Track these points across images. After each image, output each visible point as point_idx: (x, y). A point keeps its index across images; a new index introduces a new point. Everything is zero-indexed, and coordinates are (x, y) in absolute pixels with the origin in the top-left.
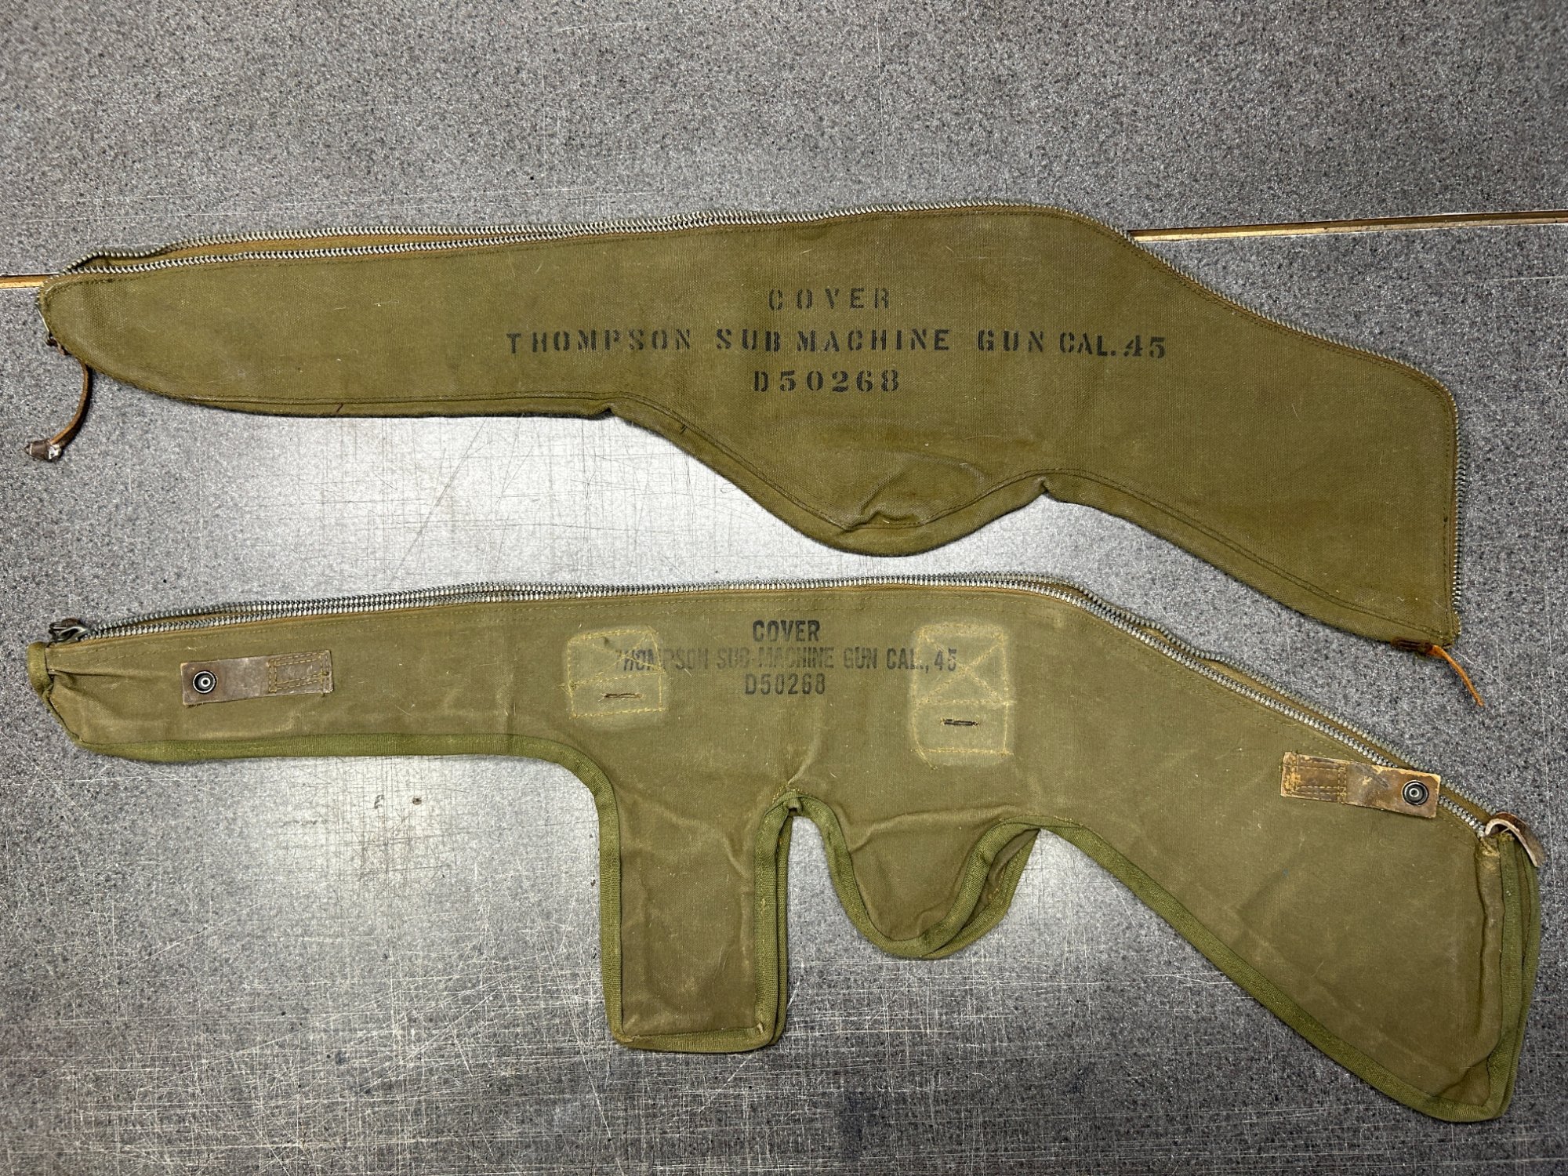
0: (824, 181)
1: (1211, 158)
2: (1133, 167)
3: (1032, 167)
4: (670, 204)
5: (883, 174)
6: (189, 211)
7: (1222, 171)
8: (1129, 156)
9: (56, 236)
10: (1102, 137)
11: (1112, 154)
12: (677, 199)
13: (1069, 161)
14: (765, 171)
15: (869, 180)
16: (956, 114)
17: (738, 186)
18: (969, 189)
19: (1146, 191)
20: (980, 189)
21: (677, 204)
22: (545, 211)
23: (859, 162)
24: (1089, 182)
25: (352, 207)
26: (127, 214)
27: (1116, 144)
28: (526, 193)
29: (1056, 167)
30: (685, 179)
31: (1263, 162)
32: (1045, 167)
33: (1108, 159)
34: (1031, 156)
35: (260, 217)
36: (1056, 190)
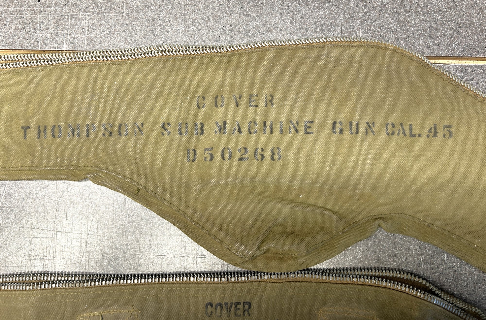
0: (226, 13)
1: (470, 14)
2: (421, 16)
3: (358, 13)
4: (127, 22)
5: (264, 11)
7: (477, 22)
8: (419, 9)
11: (408, 7)
12: (131, 19)
13: (381, 10)
14: (189, 5)
15: (255, 15)
17: (171, 13)
18: (318, 24)
19: (429, 32)
20: (325, 24)
21: (131, 23)
22: (45, 22)
23: (249, 3)
24: (394, 25)
28: (34, 10)
29: (373, 14)
30: (137, 7)
32: (366, 13)
33: (406, 11)
34: (357, 6)
36: (372, 28)
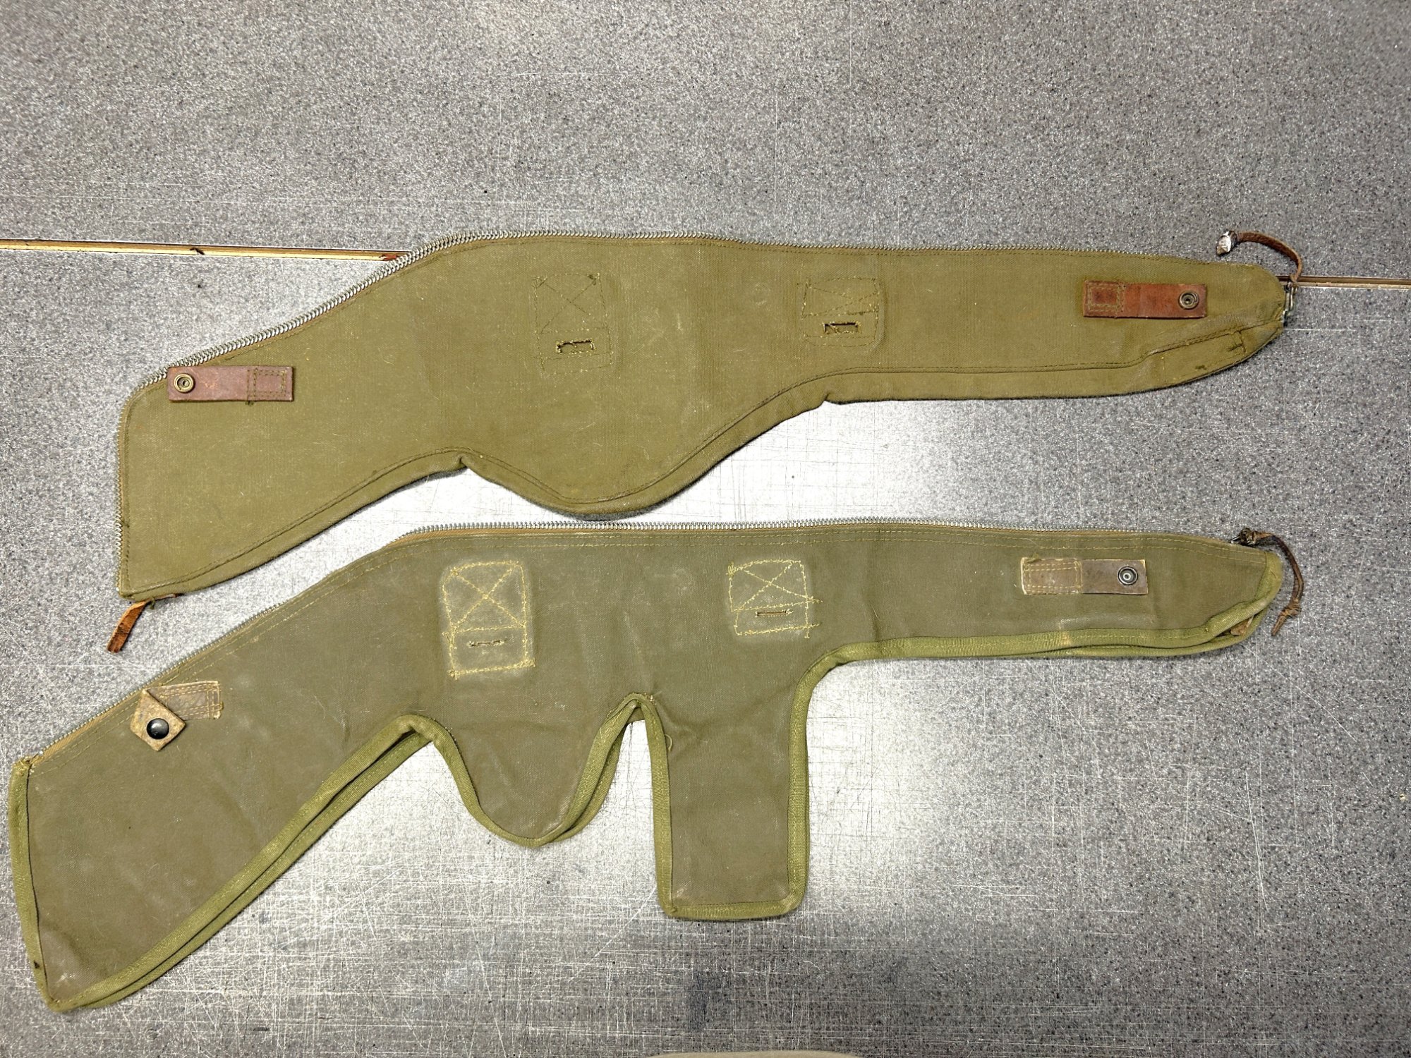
0: (726, 211)
1: (1041, 215)
2: (978, 218)
3: (896, 212)
4: (598, 220)
5: (774, 209)
6: (198, 198)
7: (1050, 227)
8: (974, 209)
9: (84, 211)
10: (954, 192)
11: (961, 206)
12: (604, 217)
13: (925, 209)
14: (678, 200)
15: (762, 213)
16: (836, 165)
17: (655, 210)
18: (844, 226)
19: (987, 237)
20: (852, 227)
21: (604, 222)
22: (495, 219)
23: (755, 198)
24: (941, 228)
25: (335, 205)
26: (146, 196)
27: (965, 199)
28: (479, 204)
29: (915, 214)
30: (612, 201)
31: (1082, 222)
32: (906, 212)
33: (957, 211)
34: (895, 203)
35: (258, 207)
36: (914, 232)
